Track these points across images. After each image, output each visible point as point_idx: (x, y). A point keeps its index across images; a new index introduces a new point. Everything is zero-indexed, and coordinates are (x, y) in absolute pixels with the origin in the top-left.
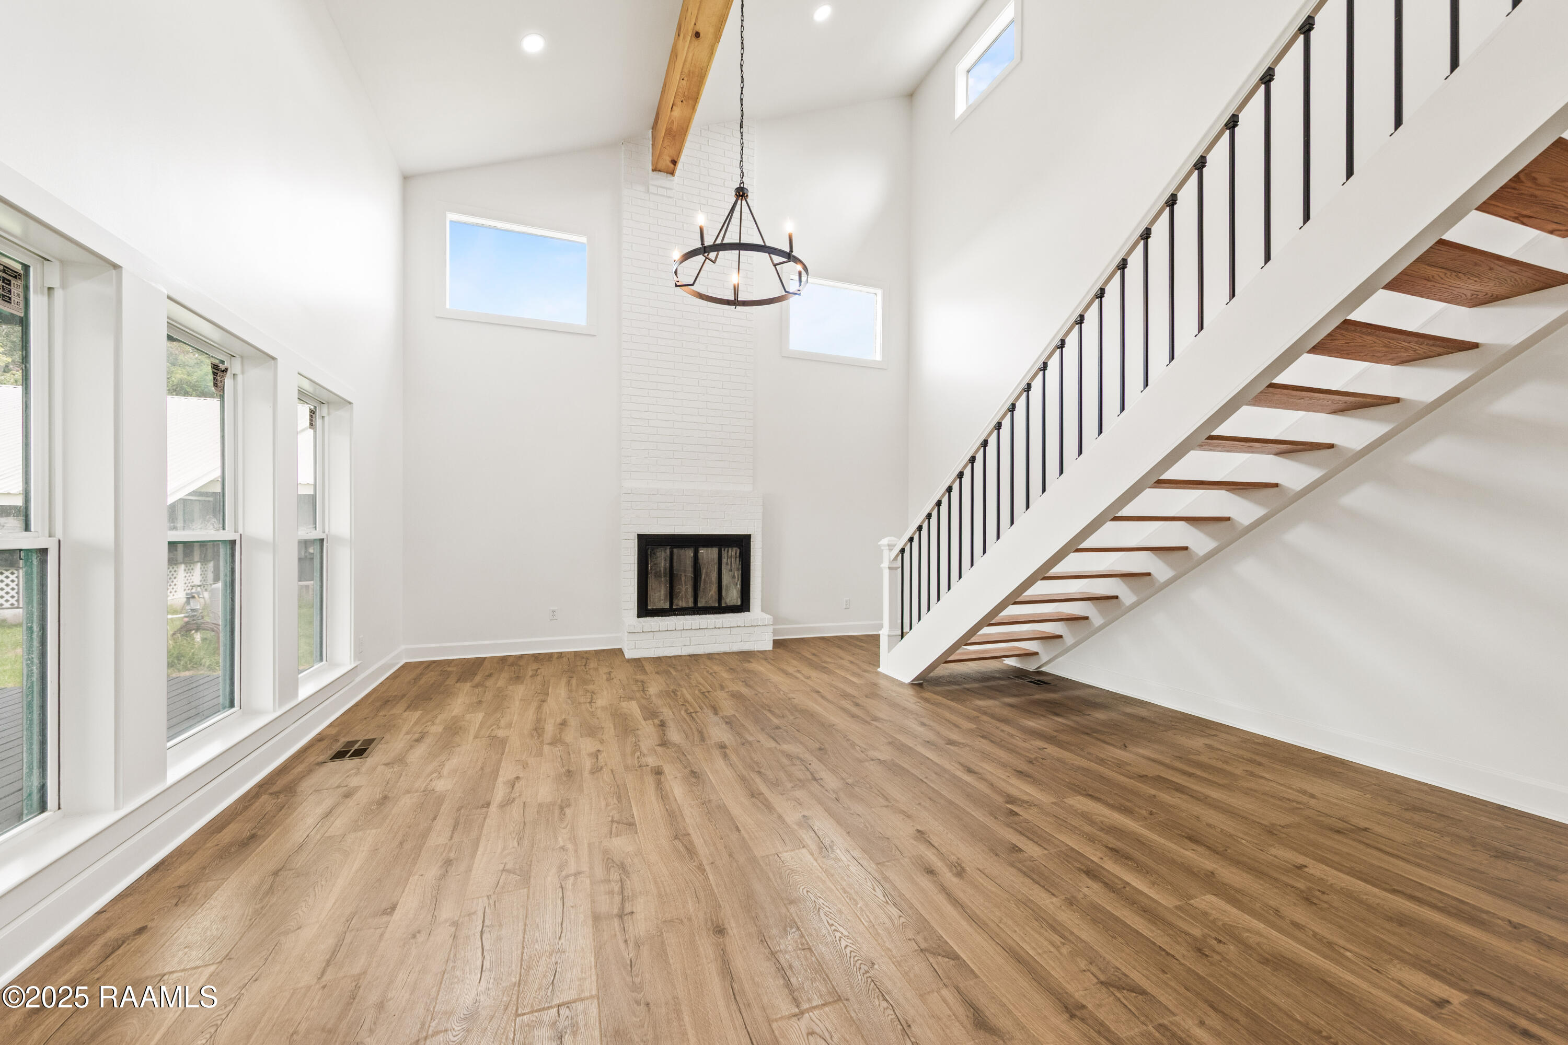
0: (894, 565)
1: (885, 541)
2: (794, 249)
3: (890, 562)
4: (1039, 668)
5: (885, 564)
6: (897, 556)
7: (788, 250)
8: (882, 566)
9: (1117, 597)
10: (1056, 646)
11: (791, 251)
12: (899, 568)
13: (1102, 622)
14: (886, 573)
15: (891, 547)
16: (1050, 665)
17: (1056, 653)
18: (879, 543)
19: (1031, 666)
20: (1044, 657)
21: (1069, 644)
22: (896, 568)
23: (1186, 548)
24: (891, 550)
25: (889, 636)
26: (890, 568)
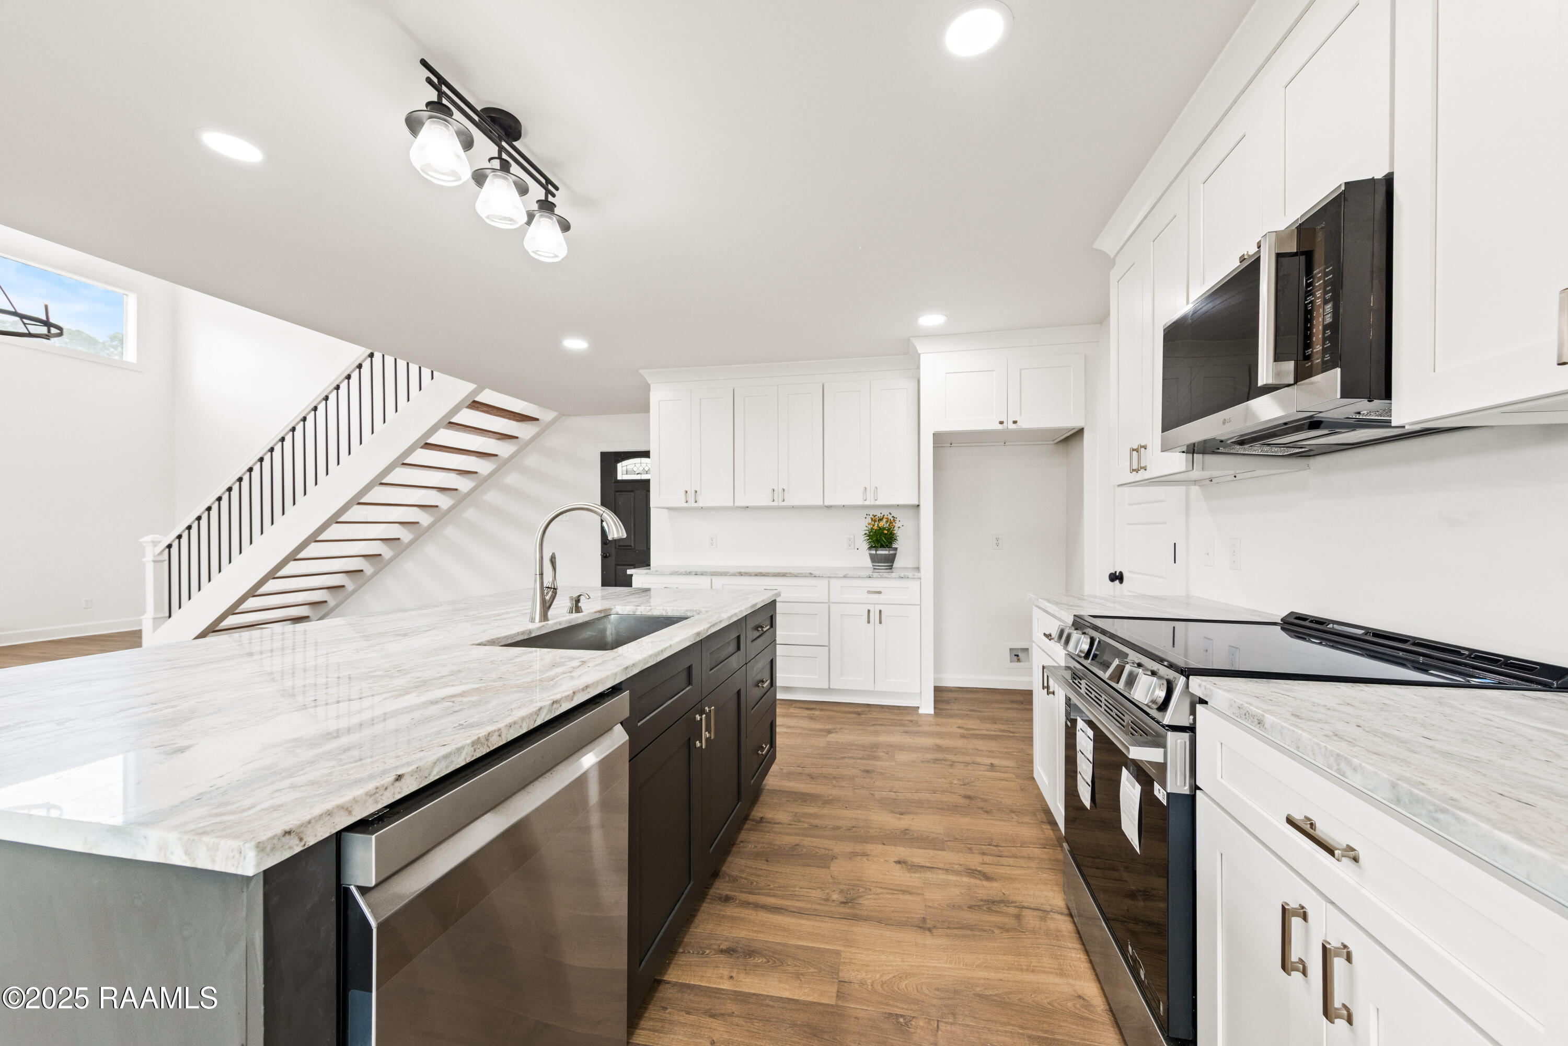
0: (160, 558)
1: (149, 538)
3: (154, 556)
5: (149, 558)
6: (163, 550)
8: (144, 560)
9: (362, 570)
12: (165, 560)
14: (150, 568)
15: (155, 543)
17: (322, 615)
18: (141, 540)
22: (162, 561)
23: (399, 539)
24: (156, 546)
25: (154, 619)
26: (154, 561)
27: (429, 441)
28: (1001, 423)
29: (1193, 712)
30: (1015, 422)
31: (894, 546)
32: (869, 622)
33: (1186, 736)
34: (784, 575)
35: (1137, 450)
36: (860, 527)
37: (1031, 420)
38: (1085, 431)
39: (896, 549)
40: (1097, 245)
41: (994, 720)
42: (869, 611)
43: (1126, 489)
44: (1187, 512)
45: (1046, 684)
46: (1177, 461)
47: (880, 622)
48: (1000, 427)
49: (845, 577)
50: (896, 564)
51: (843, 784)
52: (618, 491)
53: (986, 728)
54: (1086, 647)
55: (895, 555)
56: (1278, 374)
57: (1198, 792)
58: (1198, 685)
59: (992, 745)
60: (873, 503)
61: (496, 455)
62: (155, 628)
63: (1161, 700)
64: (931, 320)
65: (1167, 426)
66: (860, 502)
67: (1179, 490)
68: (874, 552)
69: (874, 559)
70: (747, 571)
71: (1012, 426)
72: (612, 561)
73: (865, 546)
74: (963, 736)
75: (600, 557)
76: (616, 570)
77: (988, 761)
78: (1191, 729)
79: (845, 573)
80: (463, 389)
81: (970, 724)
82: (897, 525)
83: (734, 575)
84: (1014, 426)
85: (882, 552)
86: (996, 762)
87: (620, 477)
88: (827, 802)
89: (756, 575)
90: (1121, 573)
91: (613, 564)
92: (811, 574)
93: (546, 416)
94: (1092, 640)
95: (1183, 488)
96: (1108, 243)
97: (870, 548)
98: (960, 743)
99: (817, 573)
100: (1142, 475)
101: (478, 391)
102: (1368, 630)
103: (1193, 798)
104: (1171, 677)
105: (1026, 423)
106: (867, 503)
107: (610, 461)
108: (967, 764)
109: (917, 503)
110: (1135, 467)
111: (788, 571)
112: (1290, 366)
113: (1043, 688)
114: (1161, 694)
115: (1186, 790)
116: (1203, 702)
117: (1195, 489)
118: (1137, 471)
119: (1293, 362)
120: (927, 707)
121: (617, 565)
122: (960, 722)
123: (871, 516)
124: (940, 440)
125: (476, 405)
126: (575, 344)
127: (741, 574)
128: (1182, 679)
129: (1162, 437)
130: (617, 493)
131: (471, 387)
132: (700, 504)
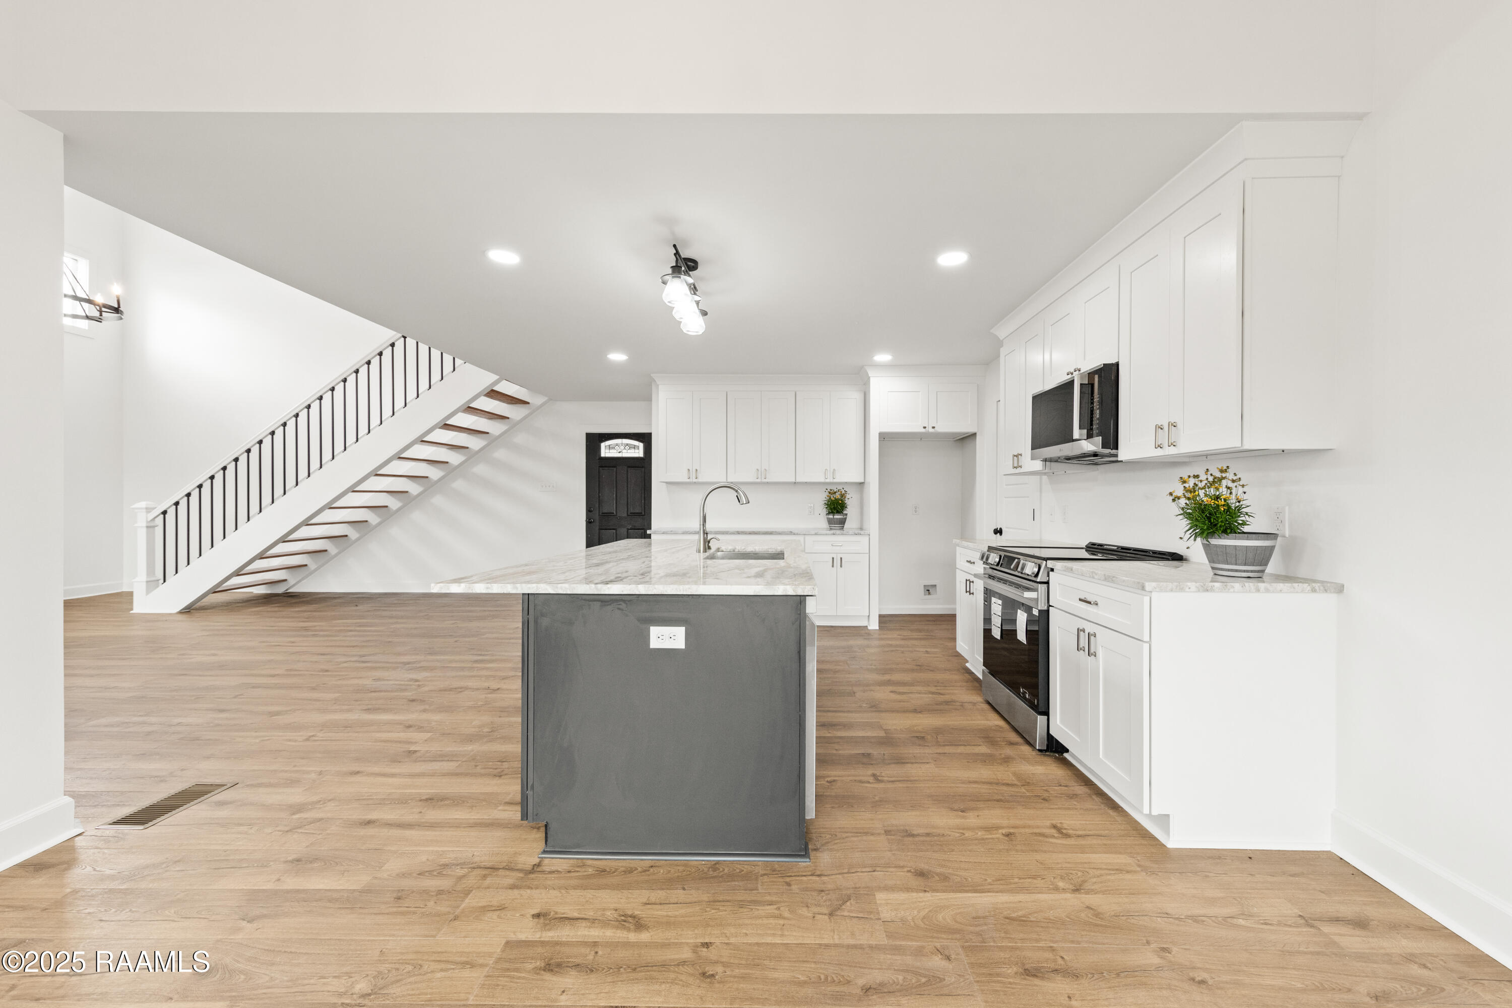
0: (154, 524)
1: (143, 504)
2: (121, 306)
3: (147, 522)
4: (287, 590)
5: (141, 523)
6: (159, 515)
7: (116, 306)
8: (136, 525)
9: (346, 536)
10: (302, 572)
11: (119, 307)
12: (160, 526)
13: (337, 551)
14: (141, 532)
15: (148, 510)
16: (294, 588)
17: (300, 578)
18: (133, 506)
19: (280, 589)
20: (292, 581)
21: (313, 569)
22: (156, 526)
23: (387, 507)
24: (150, 512)
25: (147, 582)
26: (147, 527)
27: (447, 423)
28: (925, 428)
29: (1048, 576)
30: (933, 428)
31: (845, 512)
32: (833, 566)
33: (1046, 585)
34: (771, 533)
35: (1016, 456)
36: (820, 499)
37: (945, 427)
38: (977, 434)
39: (846, 514)
40: (992, 331)
41: (920, 631)
42: (833, 558)
43: (1007, 476)
44: (1041, 491)
45: (968, 590)
46: (1038, 465)
47: (841, 566)
48: (924, 430)
49: (816, 534)
50: (846, 526)
51: (841, 664)
52: (602, 467)
53: (915, 635)
54: (997, 560)
55: (845, 519)
56: (1081, 435)
57: (1050, 608)
58: (1050, 564)
59: (923, 642)
60: (832, 481)
61: (488, 433)
62: (149, 591)
63: (1036, 573)
64: (883, 357)
65: (1034, 448)
66: (822, 480)
67: (1037, 477)
68: (831, 516)
69: (830, 522)
70: (743, 530)
71: (931, 430)
72: (596, 526)
73: (825, 511)
74: (903, 639)
75: (585, 523)
76: (599, 533)
77: (925, 650)
78: (1047, 583)
79: (816, 532)
80: (487, 379)
81: (906, 633)
82: (848, 496)
83: (733, 533)
84: (932, 430)
85: (837, 516)
86: (929, 650)
87: (603, 455)
88: (835, 672)
89: (750, 534)
90: (1001, 529)
91: (598, 528)
92: (791, 532)
93: (535, 400)
94: (1000, 556)
95: (1039, 477)
96: (1002, 332)
97: (829, 513)
98: (902, 642)
99: (796, 532)
100: (1018, 470)
101: (496, 382)
102: (1118, 547)
103: (1048, 611)
104: (1040, 563)
105: (941, 428)
106: (828, 481)
107: (594, 441)
108: (912, 652)
109: (863, 481)
110: (1016, 465)
111: (774, 530)
112: (1085, 431)
113: (966, 592)
114: (1036, 570)
115: (1045, 608)
116: (1052, 570)
117: (1045, 478)
118: (1016, 468)
119: (1086, 430)
120: (874, 625)
121: (600, 529)
122: (898, 632)
123: (829, 490)
124: (884, 437)
125: (493, 394)
126: (617, 357)
127: (738, 533)
128: (1045, 562)
129: (1032, 453)
130: (601, 468)
131: (494, 377)
132: (700, 480)
